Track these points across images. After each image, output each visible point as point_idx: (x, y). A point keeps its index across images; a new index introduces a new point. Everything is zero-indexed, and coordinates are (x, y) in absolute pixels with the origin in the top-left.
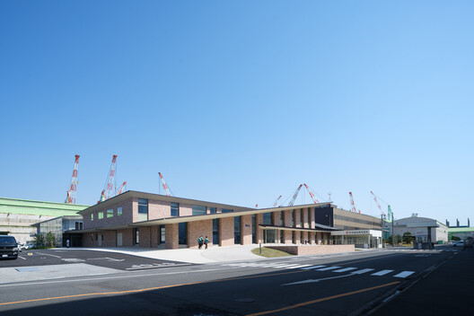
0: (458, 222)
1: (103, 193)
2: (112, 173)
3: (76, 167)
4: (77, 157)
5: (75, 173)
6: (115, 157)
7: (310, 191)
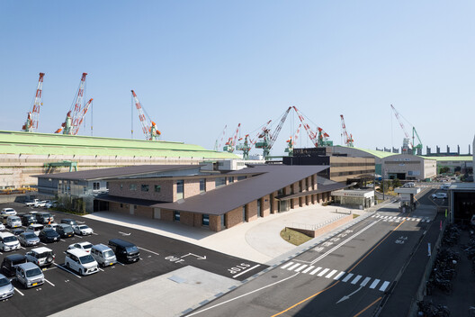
0: (448, 149)
1: (68, 114)
2: (80, 93)
3: (40, 85)
4: (42, 75)
5: (38, 93)
6: (84, 75)
7: (300, 114)
